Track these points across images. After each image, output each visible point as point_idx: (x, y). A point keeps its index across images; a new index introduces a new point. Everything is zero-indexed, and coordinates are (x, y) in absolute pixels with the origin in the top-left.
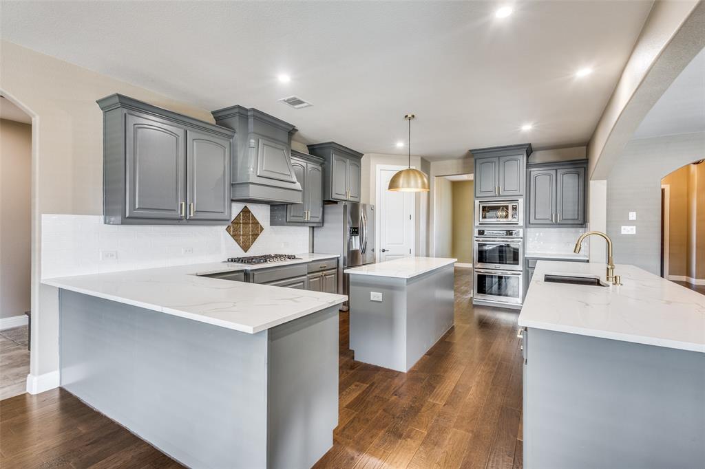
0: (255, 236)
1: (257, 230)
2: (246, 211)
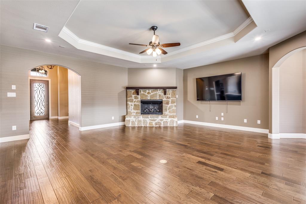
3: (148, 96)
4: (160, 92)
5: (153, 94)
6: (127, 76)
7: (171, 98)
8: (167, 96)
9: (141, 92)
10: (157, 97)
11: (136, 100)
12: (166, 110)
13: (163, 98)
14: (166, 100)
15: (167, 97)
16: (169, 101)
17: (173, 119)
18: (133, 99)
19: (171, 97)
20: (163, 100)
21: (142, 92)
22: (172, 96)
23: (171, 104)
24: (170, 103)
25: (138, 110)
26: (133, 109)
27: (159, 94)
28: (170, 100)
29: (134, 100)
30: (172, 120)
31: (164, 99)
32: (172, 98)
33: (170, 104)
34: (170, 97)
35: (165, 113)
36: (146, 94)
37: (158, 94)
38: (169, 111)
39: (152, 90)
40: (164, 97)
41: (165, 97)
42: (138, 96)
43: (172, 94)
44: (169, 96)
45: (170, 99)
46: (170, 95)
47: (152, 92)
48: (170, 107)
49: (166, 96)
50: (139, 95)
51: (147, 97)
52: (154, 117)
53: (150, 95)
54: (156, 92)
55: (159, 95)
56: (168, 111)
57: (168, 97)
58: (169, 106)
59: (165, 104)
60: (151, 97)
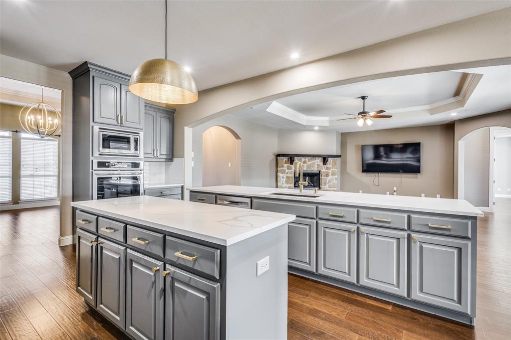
3: (303, 165)
4: (319, 161)
5: (311, 163)
7: (331, 169)
9: (295, 161)
10: (314, 167)
11: (290, 171)
12: (325, 184)
14: (325, 172)
16: (329, 173)
18: (285, 170)
20: (322, 171)
21: (297, 161)
22: (332, 166)
23: (332, 177)
24: (330, 175)
25: (291, 184)
28: (330, 171)
29: (287, 171)
31: (323, 170)
32: (332, 168)
33: (330, 177)
34: (330, 168)
35: (324, 188)
36: (302, 163)
37: (316, 164)
38: (329, 185)
39: (309, 158)
40: (323, 167)
42: (291, 166)
43: (332, 164)
44: (328, 166)
46: (330, 165)
47: (309, 161)
48: (330, 179)
49: (326, 166)
50: (293, 164)
54: (313, 161)
56: (327, 185)
57: (328, 168)
58: (328, 178)
59: (325, 176)
60: (308, 167)
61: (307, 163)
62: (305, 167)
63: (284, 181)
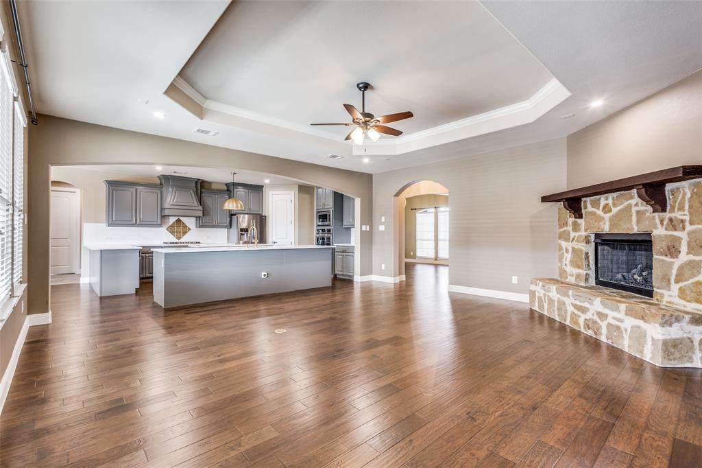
0: (185, 233)
1: (186, 230)
2: (179, 221)
3: (603, 218)
5: (620, 210)
6: (566, 162)
7: (689, 228)
8: (673, 215)
9: (586, 208)
10: (631, 221)
11: (577, 234)
12: (666, 280)
13: (655, 227)
14: (666, 236)
15: (671, 220)
16: (679, 239)
17: (640, 323)
18: (569, 232)
19: (687, 218)
20: (655, 233)
21: (590, 208)
22: (691, 214)
23: (691, 257)
24: (684, 248)
25: (579, 267)
26: (570, 261)
27: (637, 209)
28: (683, 235)
29: (572, 234)
30: (638, 327)
31: (659, 232)
32: (691, 223)
33: (684, 257)
34: (682, 221)
35: (662, 295)
36: (600, 212)
37: (634, 210)
38: (681, 290)
39: (615, 195)
40: (658, 222)
41: (662, 221)
42: (579, 221)
43: (690, 207)
44: (677, 215)
45: (684, 229)
46: (681, 208)
47: (615, 205)
48: (681, 267)
49: (667, 215)
50: (582, 218)
51: (601, 224)
52: (582, 299)
53: (609, 215)
54: (626, 203)
55: (638, 212)
56: (675, 288)
57: (675, 222)
58: (677, 263)
59: (661, 254)
60: (614, 221)
61: (610, 211)
62: (608, 224)
63: (569, 259)
